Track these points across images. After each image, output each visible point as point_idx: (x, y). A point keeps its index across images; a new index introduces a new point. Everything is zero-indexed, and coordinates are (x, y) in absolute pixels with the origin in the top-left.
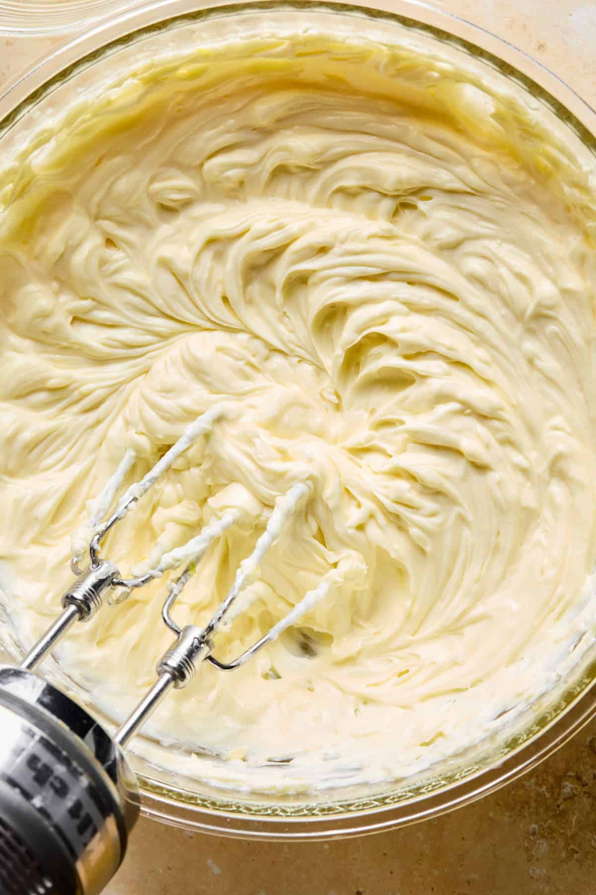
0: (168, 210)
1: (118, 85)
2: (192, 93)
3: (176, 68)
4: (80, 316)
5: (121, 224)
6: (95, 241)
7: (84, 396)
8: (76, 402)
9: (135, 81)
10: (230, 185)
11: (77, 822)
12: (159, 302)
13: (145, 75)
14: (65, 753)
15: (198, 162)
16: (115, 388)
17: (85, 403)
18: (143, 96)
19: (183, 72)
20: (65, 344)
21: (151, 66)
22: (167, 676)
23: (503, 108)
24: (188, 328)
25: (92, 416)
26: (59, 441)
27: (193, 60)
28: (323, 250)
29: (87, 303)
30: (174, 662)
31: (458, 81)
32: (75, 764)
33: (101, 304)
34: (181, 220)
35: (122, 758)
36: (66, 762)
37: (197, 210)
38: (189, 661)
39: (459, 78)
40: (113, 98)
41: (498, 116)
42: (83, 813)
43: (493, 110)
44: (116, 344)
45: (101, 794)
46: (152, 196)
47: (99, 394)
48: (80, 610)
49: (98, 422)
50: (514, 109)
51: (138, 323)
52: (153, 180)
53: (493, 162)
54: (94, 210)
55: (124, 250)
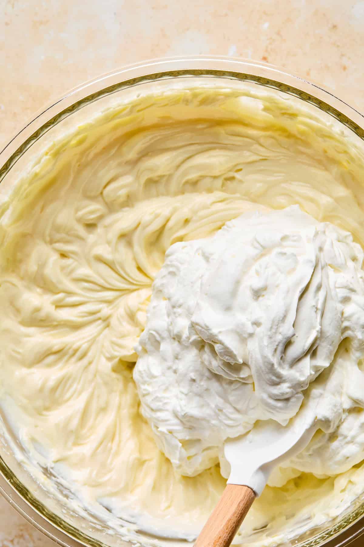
0: (91, 226)
1: (38, 162)
2: (84, 153)
3: (69, 142)
4: (59, 304)
5: (67, 242)
6: (55, 257)
7: (76, 351)
8: (73, 355)
9: (48, 157)
10: (122, 200)
12: (101, 282)
13: (52, 152)
15: (99, 192)
16: (93, 341)
17: (78, 354)
18: (54, 164)
19: (74, 142)
20: (55, 323)
21: (54, 145)
23: (268, 104)
24: (123, 293)
25: (85, 361)
26: (70, 382)
27: (78, 133)
28: (187, 221)
29: (61, 295)
31: (237, 97)
33: (70, 293)
34: (100, 230)
37: (108, 220)
39: (235, 95)
40: (38, 171)
41: (266, 109)
43: (262, 107)
44: (85, 314)
46: (79, 220)
47: (85, 346)
49: (90, 363)
50: (275, 103)
51: (93, 298)
52: (77, 210)
53: (272, 137)
54: (48, 239)
55: (72, 258)
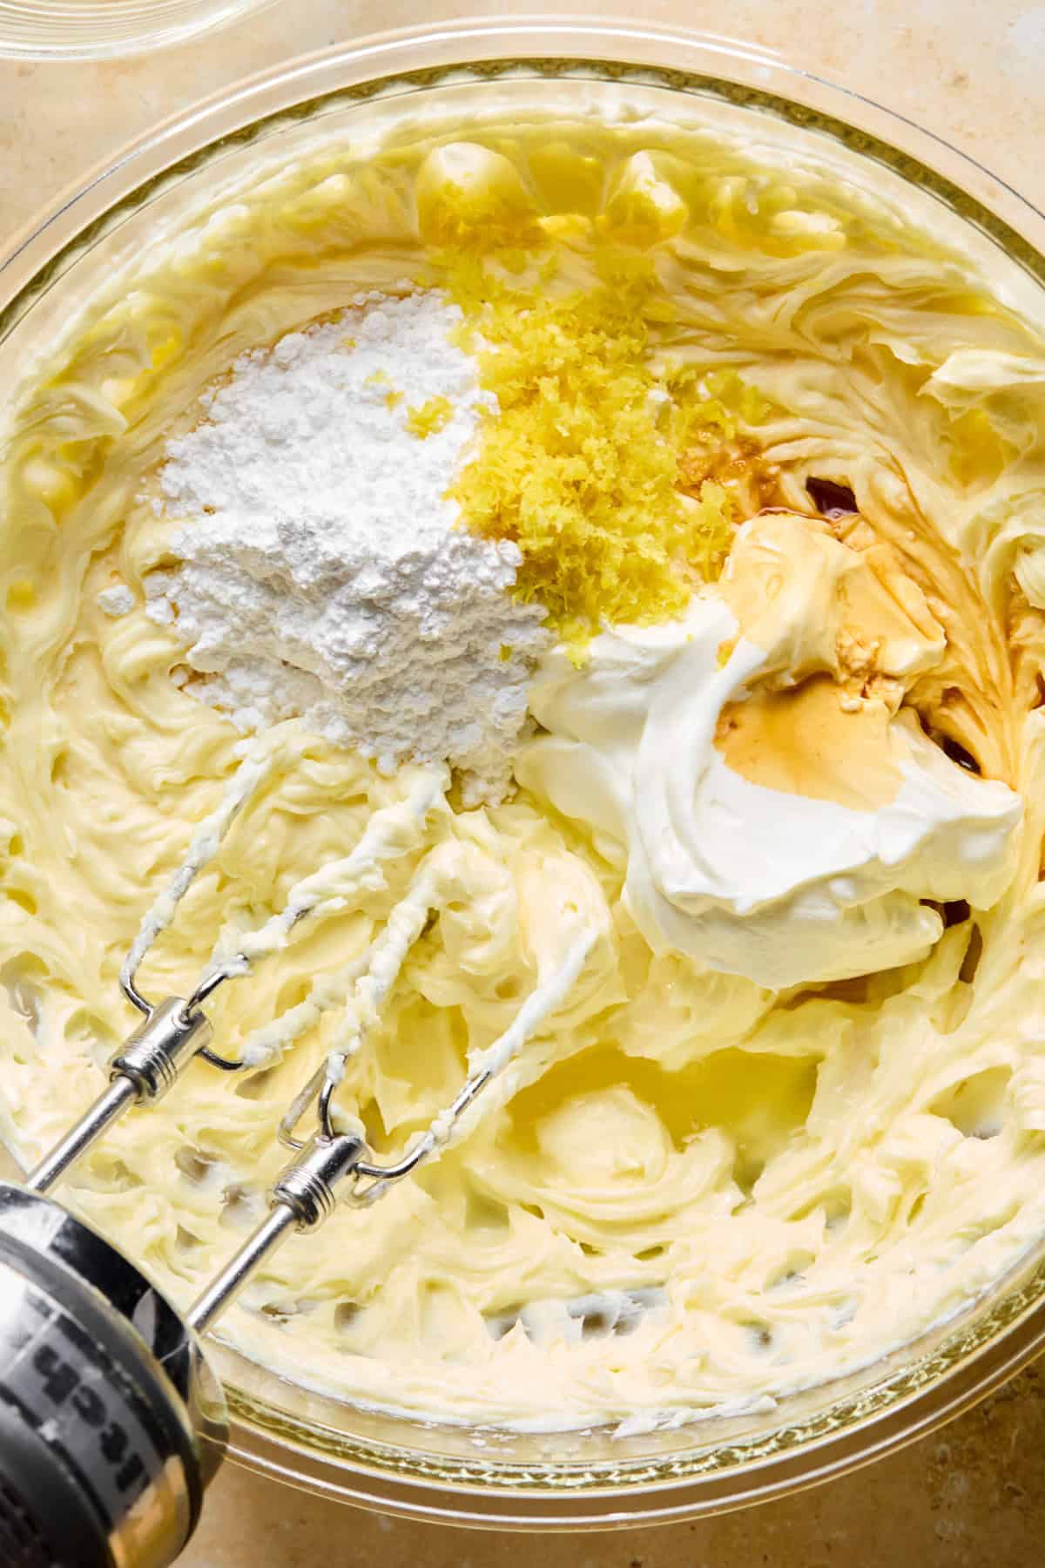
11: (116, 1468)
14: (101, 1347)
22: (285, 1211)
30: (297, 1187)
32: (118, 1367)
35: (199, 1355)
36: (103, 1362)
38: (324, 1186)
42: (127, 1454)
45: (160, 1421)
48: (137, 1087)
